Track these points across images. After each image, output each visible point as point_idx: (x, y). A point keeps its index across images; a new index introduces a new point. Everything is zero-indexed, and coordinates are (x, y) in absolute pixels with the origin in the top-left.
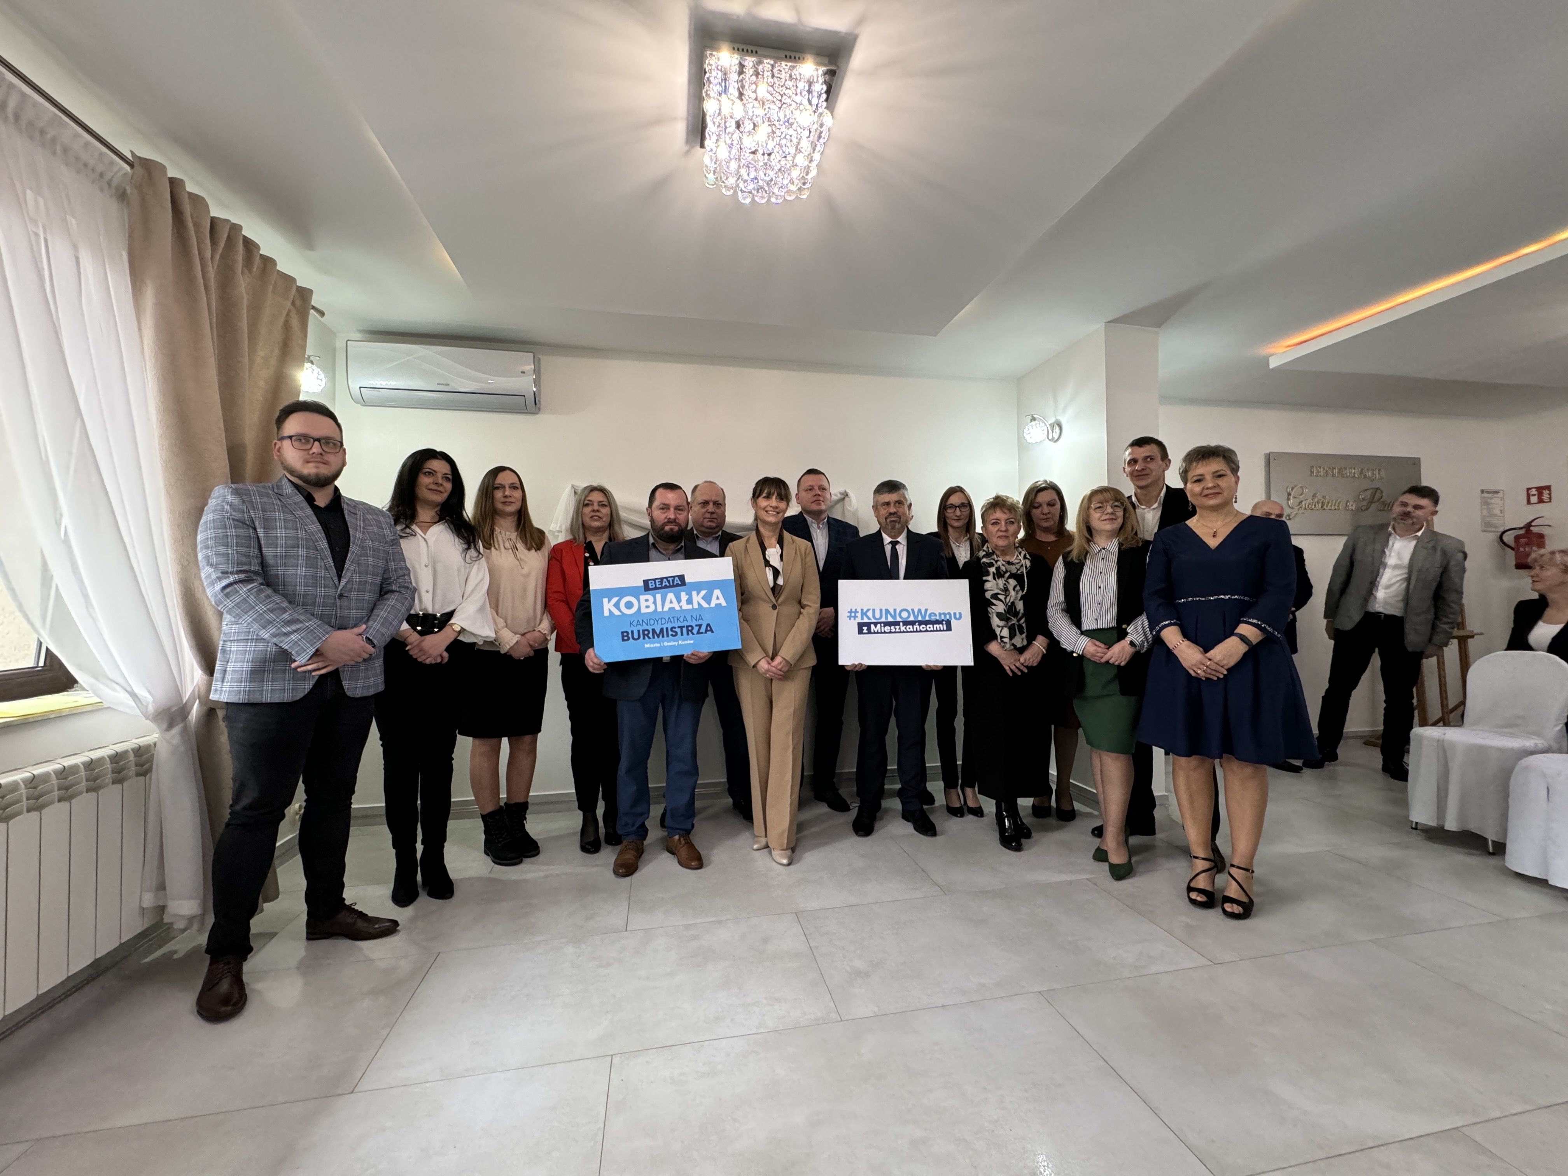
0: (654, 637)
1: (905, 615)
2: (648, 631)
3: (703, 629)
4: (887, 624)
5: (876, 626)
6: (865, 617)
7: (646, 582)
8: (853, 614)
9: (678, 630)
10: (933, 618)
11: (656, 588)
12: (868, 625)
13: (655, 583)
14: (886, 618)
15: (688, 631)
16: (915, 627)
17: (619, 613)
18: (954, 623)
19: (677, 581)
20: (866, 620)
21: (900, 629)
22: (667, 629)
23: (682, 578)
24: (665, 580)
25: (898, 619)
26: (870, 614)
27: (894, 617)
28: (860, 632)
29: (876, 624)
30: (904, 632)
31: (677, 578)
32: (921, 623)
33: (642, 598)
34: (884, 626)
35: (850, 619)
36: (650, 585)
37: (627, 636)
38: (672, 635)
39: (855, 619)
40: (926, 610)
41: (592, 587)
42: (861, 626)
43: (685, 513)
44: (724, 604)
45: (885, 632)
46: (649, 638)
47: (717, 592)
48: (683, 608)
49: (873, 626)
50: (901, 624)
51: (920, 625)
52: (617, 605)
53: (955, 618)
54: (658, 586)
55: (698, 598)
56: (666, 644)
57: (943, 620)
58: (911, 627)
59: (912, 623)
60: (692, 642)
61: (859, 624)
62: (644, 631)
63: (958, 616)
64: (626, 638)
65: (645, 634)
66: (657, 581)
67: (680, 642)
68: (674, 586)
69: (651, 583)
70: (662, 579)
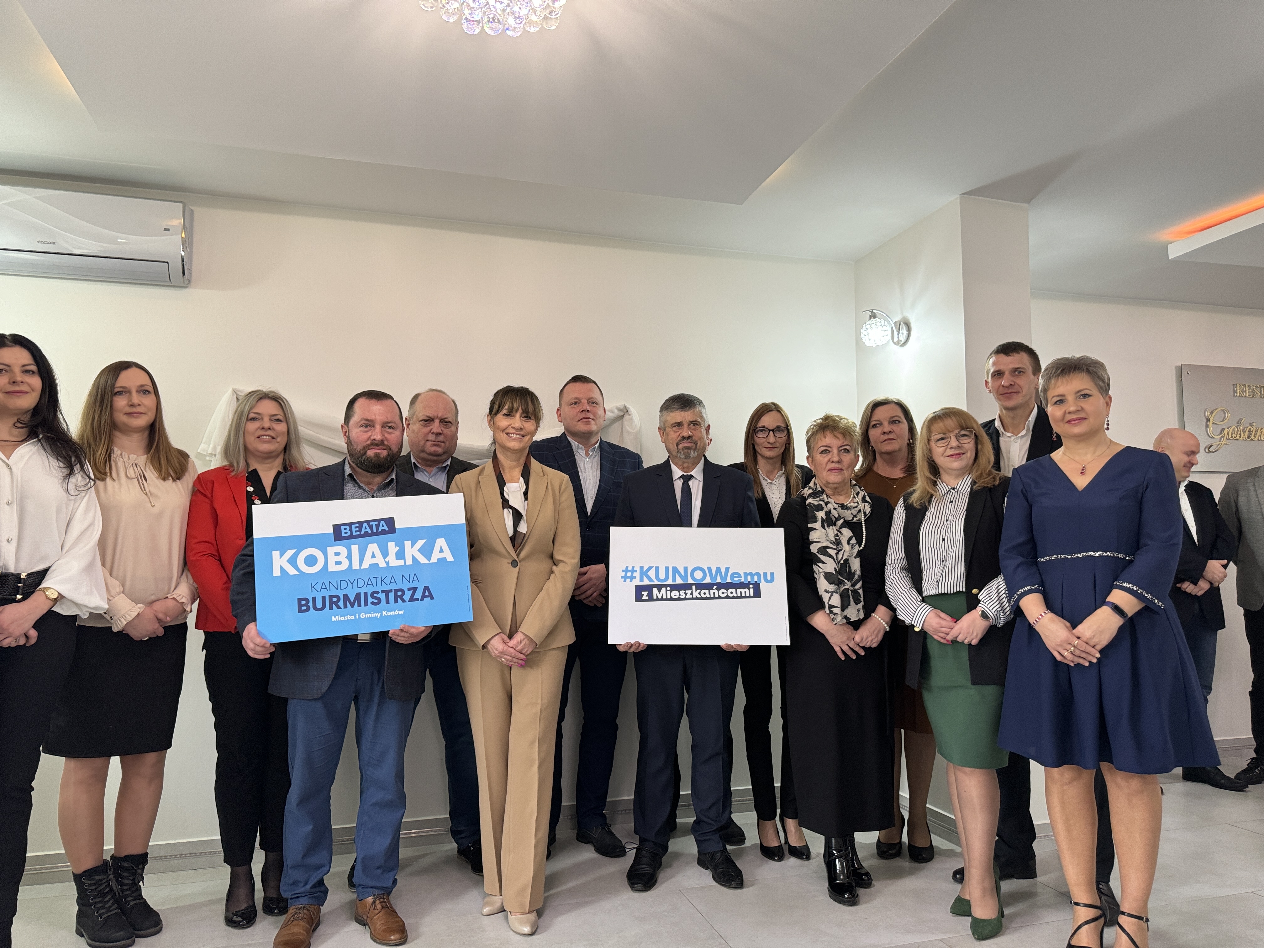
0: (345, 607)
1: (698, 575)
2: (337, 597)
3: (418, 595)
4: (674, 587)
5: (659, 591)
6: (645, 578)
7: (337, 528)
8: (629, 574)
9: (382, 596)
10: (736, 579)
11: (352, 537)
12: (649, 588)
13: (351, 530)
14: (674, 579)
15: (396, 597)
16: (712, 591)
17: (297, 573)
18: (763, 586)
19: (384, 526)
20: (646, 582)
21: (692, 594)
22: (366, 594)
23: (390, 522)
24: (365, 525)
25: (690, 581)
26: (652, 574)
27: (684, 578)
28: (639, 598)
29: (659, 588)
30: (697, 598)
31: (382, 523)
32: (720, 586)
33: (331, 550)
34: (671, 591)
35: (625, 581)
36: (343, 531)
37: (307, 605)
38: (373, 603)
39: (631, 581)
40: (727, 569)
41: (256, 535)
42: (639, 590)
43: (397, 433)
44: (450, 558)
45: (672, 599)
46: (339, 607)
47: (441, 542)
48: (391, 565)
49: (655, 590)
50: (694, 587)
51: (718, 589)
52: (293, 561)
53: (766, 581)
54: (354, 533)
55: (412, 551)
56: (363, 616)
57: (749, 583)
58: (707, 591)
59: (709, 586)
60: (402, 612)
61: (636, 586)
62: (331, 597)
63: (769, 578)
64: (304, 608)
65: (333, 602)
66: (353, 526)
67: (384, 613)
68: (378, 534)
69: (345, 529)
70: (360, 523)
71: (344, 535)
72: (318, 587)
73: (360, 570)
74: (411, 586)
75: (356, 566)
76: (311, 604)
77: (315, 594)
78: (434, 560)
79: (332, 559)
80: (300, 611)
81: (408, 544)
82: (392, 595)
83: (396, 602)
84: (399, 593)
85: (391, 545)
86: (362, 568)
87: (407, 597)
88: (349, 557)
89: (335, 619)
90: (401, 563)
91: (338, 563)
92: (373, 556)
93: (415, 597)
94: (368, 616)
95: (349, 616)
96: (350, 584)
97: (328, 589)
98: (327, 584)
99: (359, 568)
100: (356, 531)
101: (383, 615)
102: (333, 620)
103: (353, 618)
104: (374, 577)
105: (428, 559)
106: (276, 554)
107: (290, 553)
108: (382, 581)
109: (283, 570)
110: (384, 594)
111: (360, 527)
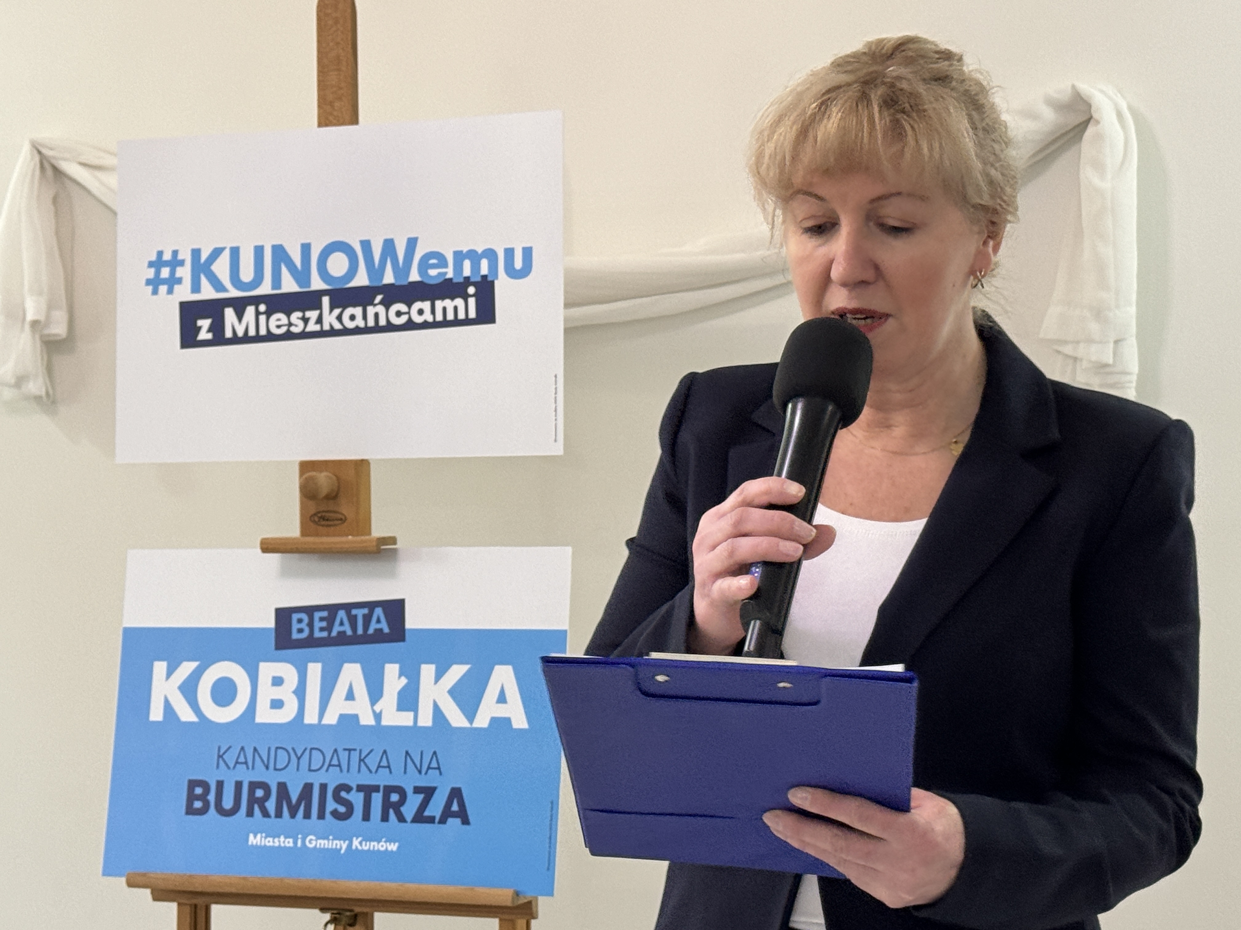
33: (267, 671)
46: (265, 814)
47: (504, 677)
52: (189, 689)
55: (436, 691)
56: (312, 842)
60: (393, 847)
62: (253, 786)
64: (198, 804)
65: (256, 799)
69: (300, 621)
70: (333, 609)
71: (295, 636)
72: (231, 758)
73: (319, 727)
74: (423, 782)
75: (311, 718)
76: (212, 797)
77: (222, 774)
78: (482, 721)
79: (267, 691)
80: (190, 810)
81: (428, 671)
82: (377, 799)
83: (385, 818)
84: (395, 797)
85: (392, 670)
86: (325, 721)
87: (409, 809)
88: (300, 692)
89: (254, 840)
90: (405, 719)
91: (277, 704)
92: (350, 696)
93: (427, 813)
94: (323, 843)
95: (282, 839)
96: (294, 759)
97: (250, 767)
98: (249, 752)
99: (315, 721)
100: (322, 629)
101: (354, 847)
102: (250, 843)
103: (291, 845)
104: (345, 749)
105: (471, 717)
106: (160, 667)
107: (187, 668)
108: (361, 760)
109: (168, 707)
110: (361, 795)
111: (330, 621)
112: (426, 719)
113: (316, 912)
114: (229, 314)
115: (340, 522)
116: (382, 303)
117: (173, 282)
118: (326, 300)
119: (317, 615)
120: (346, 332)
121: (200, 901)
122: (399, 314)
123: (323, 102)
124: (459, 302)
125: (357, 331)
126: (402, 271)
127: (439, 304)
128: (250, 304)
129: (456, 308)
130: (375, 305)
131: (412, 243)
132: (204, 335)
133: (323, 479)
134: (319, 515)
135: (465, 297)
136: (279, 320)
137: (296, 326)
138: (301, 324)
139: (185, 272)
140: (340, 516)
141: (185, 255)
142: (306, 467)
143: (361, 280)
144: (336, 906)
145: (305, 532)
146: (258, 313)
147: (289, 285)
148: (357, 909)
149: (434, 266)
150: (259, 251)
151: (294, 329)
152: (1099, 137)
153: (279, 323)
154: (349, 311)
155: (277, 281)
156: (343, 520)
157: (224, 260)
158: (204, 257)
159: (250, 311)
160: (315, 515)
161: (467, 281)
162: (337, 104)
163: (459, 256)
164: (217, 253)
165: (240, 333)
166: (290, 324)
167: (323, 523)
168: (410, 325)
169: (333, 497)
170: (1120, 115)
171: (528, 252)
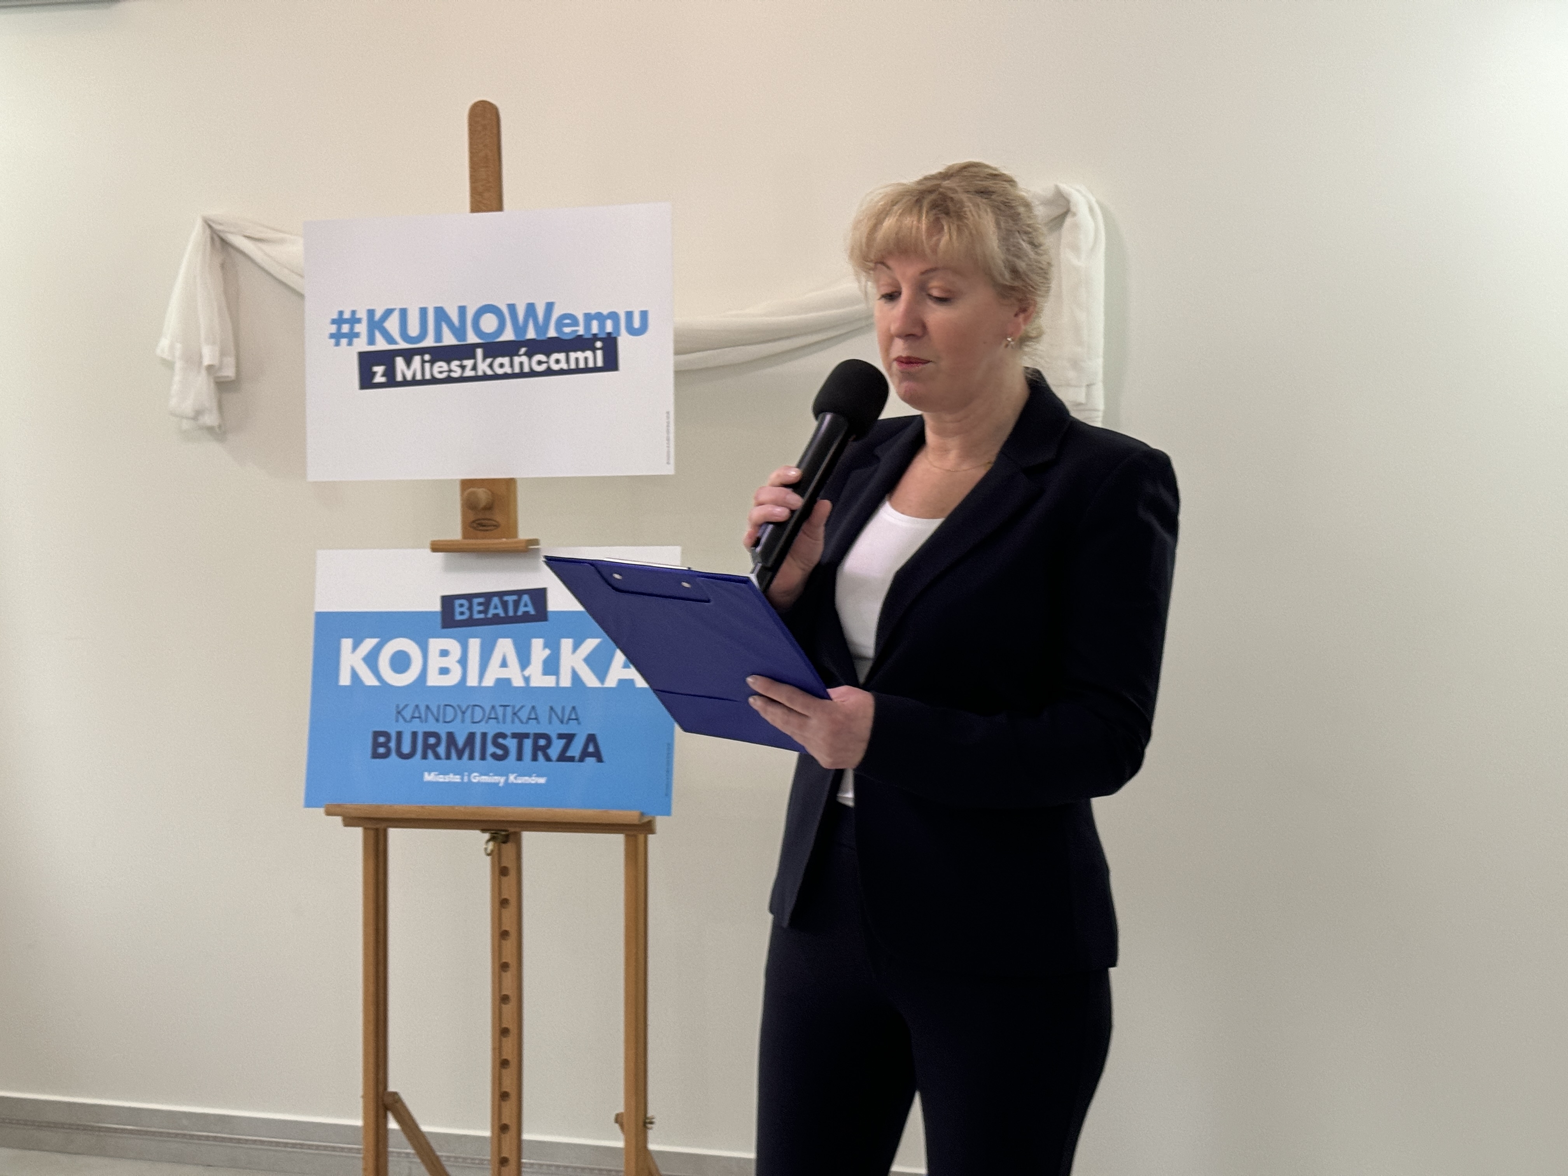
0: (449, 757)
2: (436, 735)
3: (575, 750)
7: (448, 601)
9: (512, 744)
11: (471, 622)
13: (470, 608)
15: (536, 748)
17: (376, 683)
19: (527, 606)
22: (484, 735)
23: (540, 597)
24: (496, 600)
31: (526, 598)
33: (436, 644)
36: (458, 610)
37: (385, 745)
38: (494, 756)
46: (437, 757)
48: (532, 684)
52: (371, 660)
55: (573, 659)
56: (476, 778)
60: (542, 780)
62: (427, 735)
64: (382, 750)
65: (429, 745)
66: (475, 601)
67: (512, 778)
68: (515, 620)
69: (461, 606)
70: (488, 596)
71: (458, 617)
72: (407, 714)
73: (479, 689)
74: (565, 730)
75: (473, 681)
76: (393, 745)
77: (401, 726)
78: (611, 682)
79: (435, 662)
80: (376, 755)
81: (566, 644)
82: (528, 744)
83: (535, 758)
84: (542, 742)
85: (537, 644)
86: (484, 684)
87: (555, 751)
88: (463, 661)
89: (429, 777)
90: (549, 681)
91: (444, 671)
92: (504, 664)
93: (569, 754)
94: (485, 779)
95: (451, 775)
96: (459, 714)
97: (424, 720)
98: (423, 709)
99: (476, 683)
100: (480, 612)
101: (510, 782)
102: (425, 780)
103: (459, 780)
104: (501, 706)
105: (602, 679)
106: (347, 644)
107: (369, 644)
108: (515, 714)
109: (355, 675)
110: (515, 741)
111: (486, 605)
112: (566, 681)
113: (477, 833)
114: (400, 362)
115: (493, 528)
116: (525, 354)
117: (352, 336)
118: (479, 352)
119: (476, 601)
120: (496, 377)
121: (381, 826)
122: (540, 363)
123: (475, 193)
124: (589, 354)
125: (506, 376)
126: (542, 328)
127: (573, 355)
128: (417, 354)
129: (586, 359)
130: (520, 356)
131: (550, 306)
132: (379, 379)
133: (482, 495)
134: (477, 522)
135: (594, 349)
136: (440, 367)
137: (455, 372)
138: (459, 370)
139: (362, 328)
140: (494, 523)
141: (362, 314)
142: (467, 484)
143: (508, 335)
144: (495, 828)
145: (465, 536)
146: (423, 362)
147: (449, 339)
148: (512, 830)
149: (568, 325)
150: (423, 312)
151: (454, 375)
152: (1076, 226)
153: (441, 369)
154: (499, 360)
155: (438, 336)
156: (497, 526)
157: (394, 319)
158: (378, 315)
159: (417, 359)
160: (474, 522)
161: (595, 338)
162: (486, 195)
163: (588, 317)
164: (388, 313)
165: (409, 377)
166: (450, 371)
167: (481, 528)
168: (549, 372)
169: (489, 508)
170: (1091, 209)
171: (644, 315)
